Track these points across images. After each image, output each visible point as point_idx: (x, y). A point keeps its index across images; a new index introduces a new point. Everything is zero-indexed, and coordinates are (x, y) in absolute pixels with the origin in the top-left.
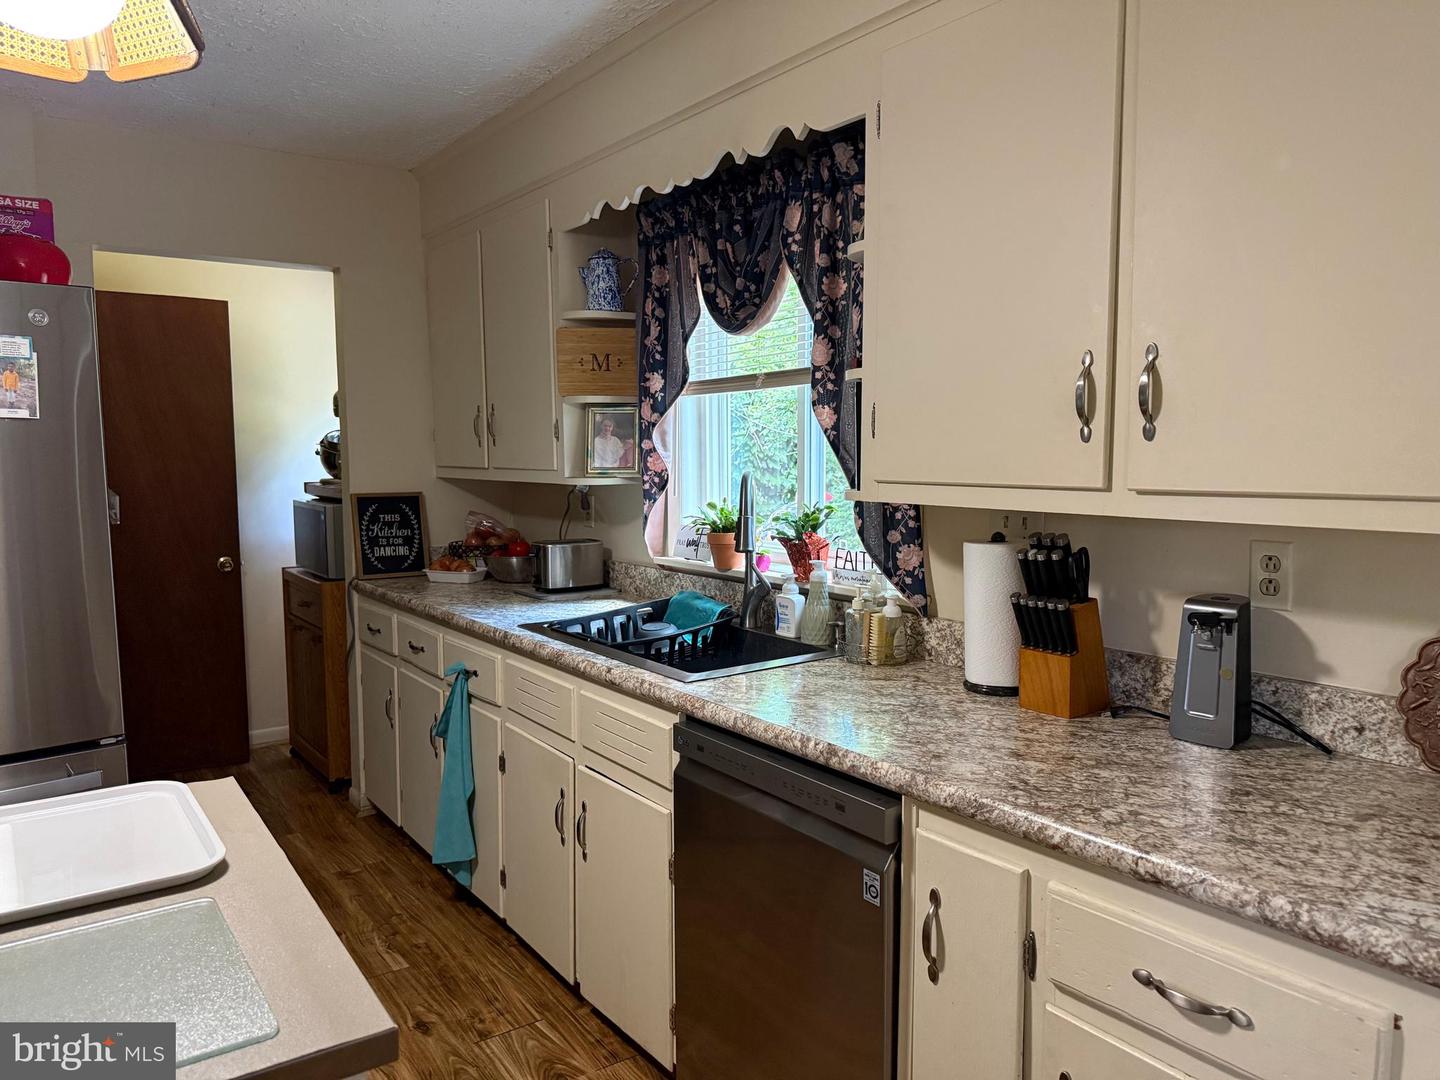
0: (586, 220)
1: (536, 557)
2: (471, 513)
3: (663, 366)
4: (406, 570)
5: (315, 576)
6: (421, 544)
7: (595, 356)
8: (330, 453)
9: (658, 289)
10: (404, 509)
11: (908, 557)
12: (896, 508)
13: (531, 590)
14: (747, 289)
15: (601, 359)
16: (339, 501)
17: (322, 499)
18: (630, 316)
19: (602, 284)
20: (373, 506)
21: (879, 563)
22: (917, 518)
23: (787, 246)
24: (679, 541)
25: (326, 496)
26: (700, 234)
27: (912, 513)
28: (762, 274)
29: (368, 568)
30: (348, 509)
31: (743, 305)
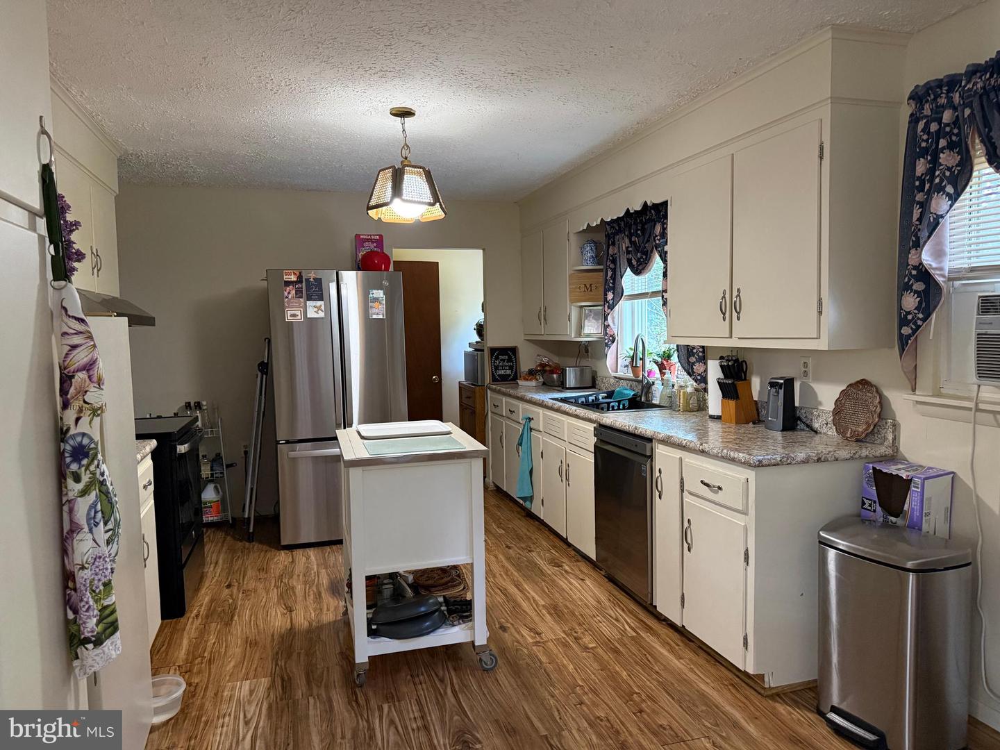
0: (581, 229)
1: (563, 374)
2: (538, 355)
3: (613, 289)
4: (510, 381)
5: (472, 384)
6: (516, 369)
7: (585, 285)
8: (480, 329)
9: (612, 256)
10: (508, 354)
11: (698, 368)
12: (694, 348)
13: (560, 389)
14: (642, 257)
15: (588, 286)
16: (483, 350)
17: (476, 350)
18: (601, 267)
19: (589, 255)
20: (497, 352)
21: (685, 370)
22: (703, 352)
23: (655, 241)
24: (621, 366)
25: (478, 348)
26: (626, 234)
27: (701, 350)
28: (647, 251)
29: (494, 379)
30: (486, 353)
31: (641, 264)
